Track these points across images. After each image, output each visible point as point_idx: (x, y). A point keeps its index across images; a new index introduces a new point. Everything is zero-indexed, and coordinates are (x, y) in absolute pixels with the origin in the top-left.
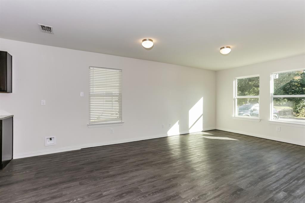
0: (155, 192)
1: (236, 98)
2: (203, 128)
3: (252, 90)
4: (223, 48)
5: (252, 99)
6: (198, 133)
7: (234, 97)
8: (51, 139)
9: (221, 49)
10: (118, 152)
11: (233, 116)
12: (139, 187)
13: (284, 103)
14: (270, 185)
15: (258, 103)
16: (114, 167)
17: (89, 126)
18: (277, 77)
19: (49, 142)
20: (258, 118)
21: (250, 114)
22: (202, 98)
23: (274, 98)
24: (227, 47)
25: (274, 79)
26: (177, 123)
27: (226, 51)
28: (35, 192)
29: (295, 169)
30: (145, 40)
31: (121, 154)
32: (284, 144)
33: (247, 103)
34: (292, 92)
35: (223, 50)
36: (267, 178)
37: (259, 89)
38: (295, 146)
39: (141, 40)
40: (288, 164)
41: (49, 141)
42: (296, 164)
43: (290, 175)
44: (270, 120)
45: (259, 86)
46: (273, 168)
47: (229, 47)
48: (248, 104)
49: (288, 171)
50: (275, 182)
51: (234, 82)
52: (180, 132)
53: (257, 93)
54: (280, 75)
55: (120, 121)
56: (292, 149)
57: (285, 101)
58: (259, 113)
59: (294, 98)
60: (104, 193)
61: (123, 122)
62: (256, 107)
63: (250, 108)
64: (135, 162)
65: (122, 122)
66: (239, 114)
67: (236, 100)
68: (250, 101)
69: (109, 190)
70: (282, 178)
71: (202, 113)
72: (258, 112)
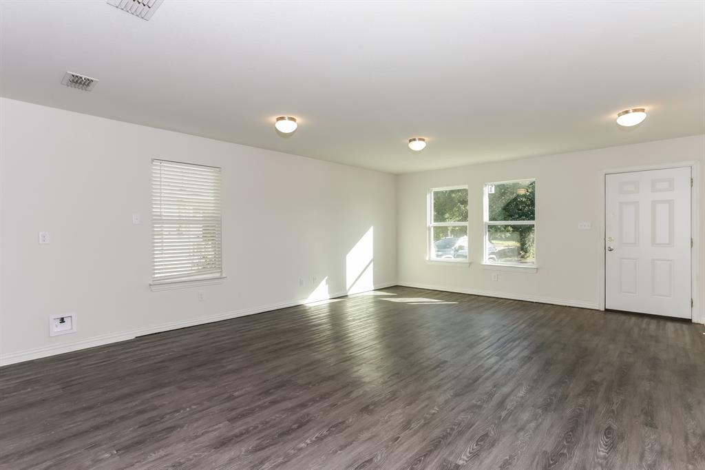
0: (321, 382)
1: (431, 225)
2: (374, 284)
3: (456, 209)
4: (414, 140)
5: (456, 227)
6: (367, 294)
7: (428, 224)
8: (62, 320)
9: (410, 141)
10: (223, 336)
11: (427, 259)
12: (293, 379)
13: (508, 235)
14: (480, 352)
15: (466, 234)
16: (231, 359)
17: (153, 288)
18: (493, 192)
19: (59, 329)
20: (466, 260)
21: (454, 256)
22: (372, 227)
23: (489, 226)
24: (420, 139)
25: (489, 194)
26: (324, 282)
27: (417, 146)
28: (91, 411)
29: (512, 331)
30: (282, 118)
31: (232, 338)
32: (502, 300)
33: (447, 235)
34: (519, 214)
35: (413, 143)
36: (477, 345)
37: (467, 208)
38: (516, 302)
39: (274, 119)
40: (504, 326)
41: (57, 326)
42: (513, 325)
43: (506, 337)
44: (484, 263)
45: (467, 201)
46: (486, 332)
47: (423, 140)
48: (450, 237)
49: (504, 333)
50: (486, 349)
51: (428, 196)
52: (329, 293)
53: (465, 218)
54: (497, 187)
55: (218, 275)
56: (512, 306)
57: (508, 231)
58: (467, 254)
59: (521, 226)
60: (236, 394)
61: (224, 275)
62: (463, 241)
63: (453, 245)
64: (266, 347)
65: (221, 275)
66: (438, 256)
67: (432, 229)
68: (453, 231)
69: (242, 389)
70: (495, 343)
71: (371, 257)
72: (466, 251)
